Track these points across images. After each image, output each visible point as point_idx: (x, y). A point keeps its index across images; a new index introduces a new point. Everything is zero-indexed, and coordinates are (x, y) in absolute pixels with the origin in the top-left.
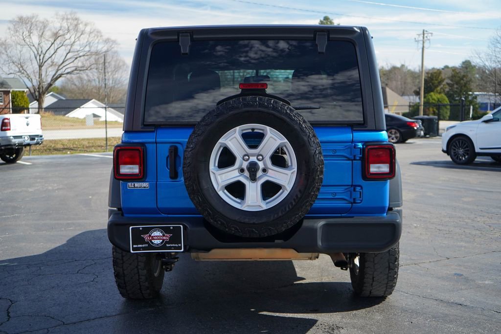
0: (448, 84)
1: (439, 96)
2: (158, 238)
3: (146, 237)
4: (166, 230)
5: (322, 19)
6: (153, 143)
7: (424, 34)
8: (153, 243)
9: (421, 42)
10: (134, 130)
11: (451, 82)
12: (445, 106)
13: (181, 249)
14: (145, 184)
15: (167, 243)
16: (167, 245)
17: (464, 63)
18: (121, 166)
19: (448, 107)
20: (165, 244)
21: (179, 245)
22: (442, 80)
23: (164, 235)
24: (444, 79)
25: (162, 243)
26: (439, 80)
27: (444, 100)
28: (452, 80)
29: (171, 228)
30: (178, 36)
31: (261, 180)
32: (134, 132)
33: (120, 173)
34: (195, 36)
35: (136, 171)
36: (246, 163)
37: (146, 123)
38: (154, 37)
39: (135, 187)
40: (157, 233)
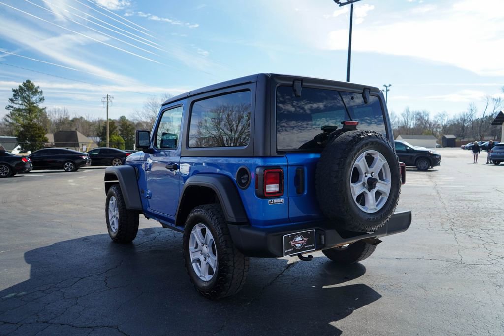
0: (120, 130)
1: (118, 138)
2: (299, 242)
3: (292, 243)
4: (304, 235)
5: (25, 82)
6: (286, 166)
7: (108, 98)
8: (296, 246)
9: (106, 103)
10: (272, 155)
11: (121, 129)
12: (122, 144)
13: (314, 248)
14: (281, 200)
15: (306, 245)
16: (305, 247)
17: (121, 117)
18: (267, 186)
19: (124, 144)
20: (304, 246)
21: (313, 245)
22: (116, 128)
23: (303, 239)
24: (117, 127)
25: (302, 246)
26: (113, 127)
27: (121, 140)
28: (122, 128)
29: (309, 233)
30: (294, 82)
31: (375, 191)
32: (271, 157)
33: (267, 192)
34: (303, 84)
35: (277, 190)
36: (366, 178)
37: (278, 150)
38: (278, 81)
39: (274, 203)
40: (299, 239)
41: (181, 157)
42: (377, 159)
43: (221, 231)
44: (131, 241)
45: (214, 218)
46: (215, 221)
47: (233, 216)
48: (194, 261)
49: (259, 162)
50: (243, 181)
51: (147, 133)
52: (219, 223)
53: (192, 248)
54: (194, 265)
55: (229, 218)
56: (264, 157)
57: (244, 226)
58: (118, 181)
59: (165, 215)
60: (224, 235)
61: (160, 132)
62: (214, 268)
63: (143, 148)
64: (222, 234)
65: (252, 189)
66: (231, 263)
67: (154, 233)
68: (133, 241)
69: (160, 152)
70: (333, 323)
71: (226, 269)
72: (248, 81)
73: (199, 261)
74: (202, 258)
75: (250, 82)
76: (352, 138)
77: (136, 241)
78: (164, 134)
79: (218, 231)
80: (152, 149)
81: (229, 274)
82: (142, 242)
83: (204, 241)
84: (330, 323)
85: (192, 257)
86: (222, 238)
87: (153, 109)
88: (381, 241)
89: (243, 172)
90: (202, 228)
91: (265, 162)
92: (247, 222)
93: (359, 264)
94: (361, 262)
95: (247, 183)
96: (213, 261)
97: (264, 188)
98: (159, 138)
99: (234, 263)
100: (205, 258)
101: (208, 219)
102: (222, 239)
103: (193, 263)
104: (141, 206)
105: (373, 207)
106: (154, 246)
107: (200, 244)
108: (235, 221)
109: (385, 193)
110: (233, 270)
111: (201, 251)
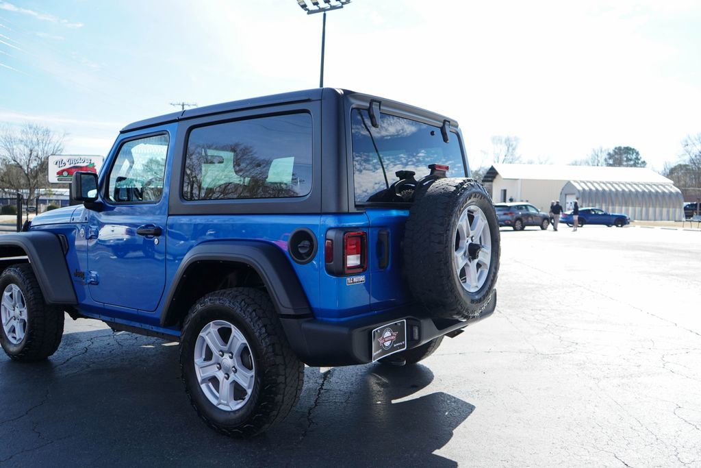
2: (388, 339)
3: (381, 340)
6: (367, 227)
8: (384, 346)
10: (350, 211)
13: (405, 347)
14: (362, 278)
15: (395, 342)
16: (395, 346)
18: (348, 256)
20: (393, 345)
21: (403, 343)
23: (392, 335)
25: (391, 344)
29: (399, 324)
30: (371, 104)
31: (476, 261)
32: (349, 214)
33: (348, 266)
34: (382, 108)
35: (358, 263)
36: (468, 244)
37: (357, 203)
38: (352, 100)
39: (353, 283)
40: (387, 334)
41: (169, 215)
42: (478, 217)
43: (264, 330)
44: (47, 358)
45: (250, 309)
46: (251, 314)
47: (290, 306)
48: (204, 381)
49: (330, 221)
50: (302, 251)
51: (92, 176)
52: (259, 318)
53: (198, 360)
54: (203, 387)
55: (281, 308)
56: (338, 214)
57: (306, 319)
58: (26, 257)
59: (134, 311)
60: (269, 335)
61: (114, 176)
62: (249, 388)
63: (85, 202)
64: (266, 335)
65: (318, 262)
66: (281, 379)
67: (81, 341)
68: (50, 358)
69: (114, 208)
70: (437, 452)
71: (274, 389)
72: (306, 98)
73: (214, 380)
74: (220, 375)
75: (308, 100)
76: (455, 188)
77: (55, 357)
78: (120, 179)
79: (258, 330)
80: (101, 203)
81: (279, 396)
82: (67, 358)
83: (225, 348)
84: (434, 453)
85: (200, 375)
86: (267, 340)
87: (6, 145)
88: (463, 331)
89: (302, 236)
90: (220, 327)
91: (340, 222)
92: (312, 314)
93: (419, 366)
94: (420, 363)
95: (308, 254)
96: (246, 379)
97: (344, 261)
98: (112, 186)
99: (286, 378)
100: (227, 374)
101: (238, 311)
102: (266, 343)
103: (202, 383)
104: (74, 297)
105: (475, 284)
106: (94, 363)
107: (216, 352)
108: (291, 312)
109: (485, 264)
110: (284, 389)
111: (219, 364)
